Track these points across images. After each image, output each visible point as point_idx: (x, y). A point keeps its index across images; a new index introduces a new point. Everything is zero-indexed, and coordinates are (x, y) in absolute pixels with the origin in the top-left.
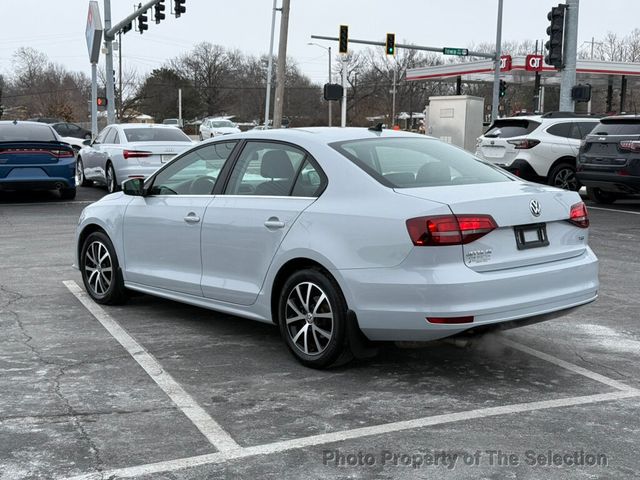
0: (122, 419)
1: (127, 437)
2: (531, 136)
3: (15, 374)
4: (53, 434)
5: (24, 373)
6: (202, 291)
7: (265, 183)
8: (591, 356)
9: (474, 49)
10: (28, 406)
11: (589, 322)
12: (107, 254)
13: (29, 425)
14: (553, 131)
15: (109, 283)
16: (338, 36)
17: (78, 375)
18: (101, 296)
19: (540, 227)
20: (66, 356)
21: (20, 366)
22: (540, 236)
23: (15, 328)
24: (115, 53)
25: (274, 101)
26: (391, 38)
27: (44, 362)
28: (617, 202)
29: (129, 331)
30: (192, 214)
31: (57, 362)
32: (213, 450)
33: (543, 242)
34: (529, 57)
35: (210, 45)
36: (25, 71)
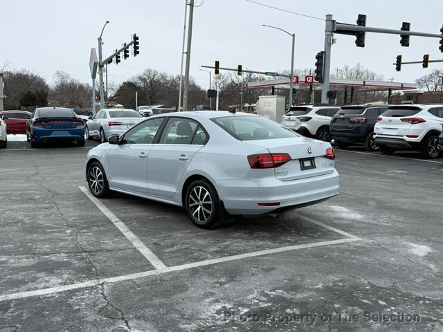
0: (108, 254)
1: (111, 263)
2: (308, 115)
3: (55, 232)
4: (74, 261)
5: (60, 232)
6: (148, 191)
7: (179, 138)
8: (336, 221)
9: (280, 73)
10: (62, 248)
11: (335, 205)
12: (101, 173)
13: (63, 257)
14: (318, 113)
15: (102, 187)
16: (214, 66)
17: (86, 232)
18: (98, 193)
19: (312, 159)
20: (81, 223)
21: (57, 228)
22: (312, 164)
23: (55, 210)
24: (104, 74)
25: (183, 98)
26: (240, 67)
27: (69, 226)
28: (349, 147)
29: (111, 211)
30: (143, 153)
31: (76, 226)
32: (153, 268)
33: (313, 166)
34: (307, 77)
35: (151, 70)
36: (59, 83)
